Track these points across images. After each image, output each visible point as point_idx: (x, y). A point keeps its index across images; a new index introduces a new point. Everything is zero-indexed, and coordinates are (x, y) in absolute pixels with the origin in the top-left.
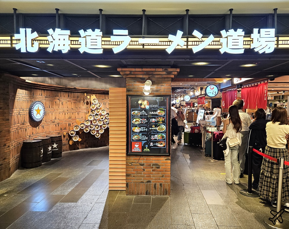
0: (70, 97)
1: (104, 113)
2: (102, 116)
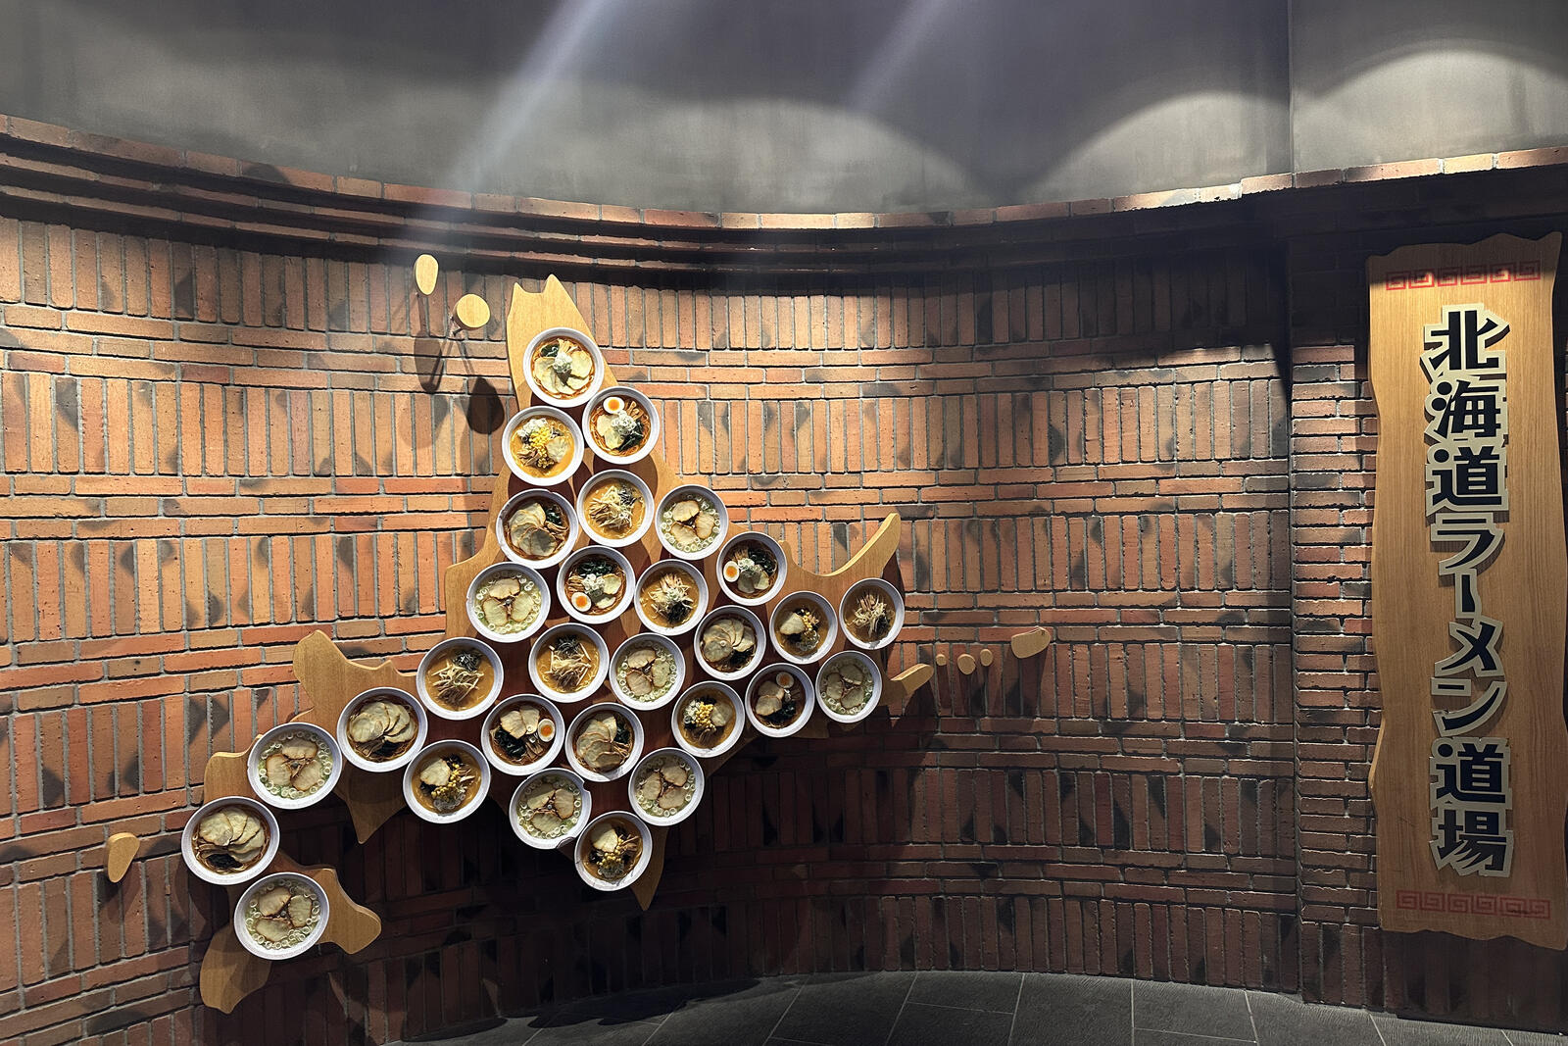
0: (204, 309)
1: (702, 534)
2: (668, 579)
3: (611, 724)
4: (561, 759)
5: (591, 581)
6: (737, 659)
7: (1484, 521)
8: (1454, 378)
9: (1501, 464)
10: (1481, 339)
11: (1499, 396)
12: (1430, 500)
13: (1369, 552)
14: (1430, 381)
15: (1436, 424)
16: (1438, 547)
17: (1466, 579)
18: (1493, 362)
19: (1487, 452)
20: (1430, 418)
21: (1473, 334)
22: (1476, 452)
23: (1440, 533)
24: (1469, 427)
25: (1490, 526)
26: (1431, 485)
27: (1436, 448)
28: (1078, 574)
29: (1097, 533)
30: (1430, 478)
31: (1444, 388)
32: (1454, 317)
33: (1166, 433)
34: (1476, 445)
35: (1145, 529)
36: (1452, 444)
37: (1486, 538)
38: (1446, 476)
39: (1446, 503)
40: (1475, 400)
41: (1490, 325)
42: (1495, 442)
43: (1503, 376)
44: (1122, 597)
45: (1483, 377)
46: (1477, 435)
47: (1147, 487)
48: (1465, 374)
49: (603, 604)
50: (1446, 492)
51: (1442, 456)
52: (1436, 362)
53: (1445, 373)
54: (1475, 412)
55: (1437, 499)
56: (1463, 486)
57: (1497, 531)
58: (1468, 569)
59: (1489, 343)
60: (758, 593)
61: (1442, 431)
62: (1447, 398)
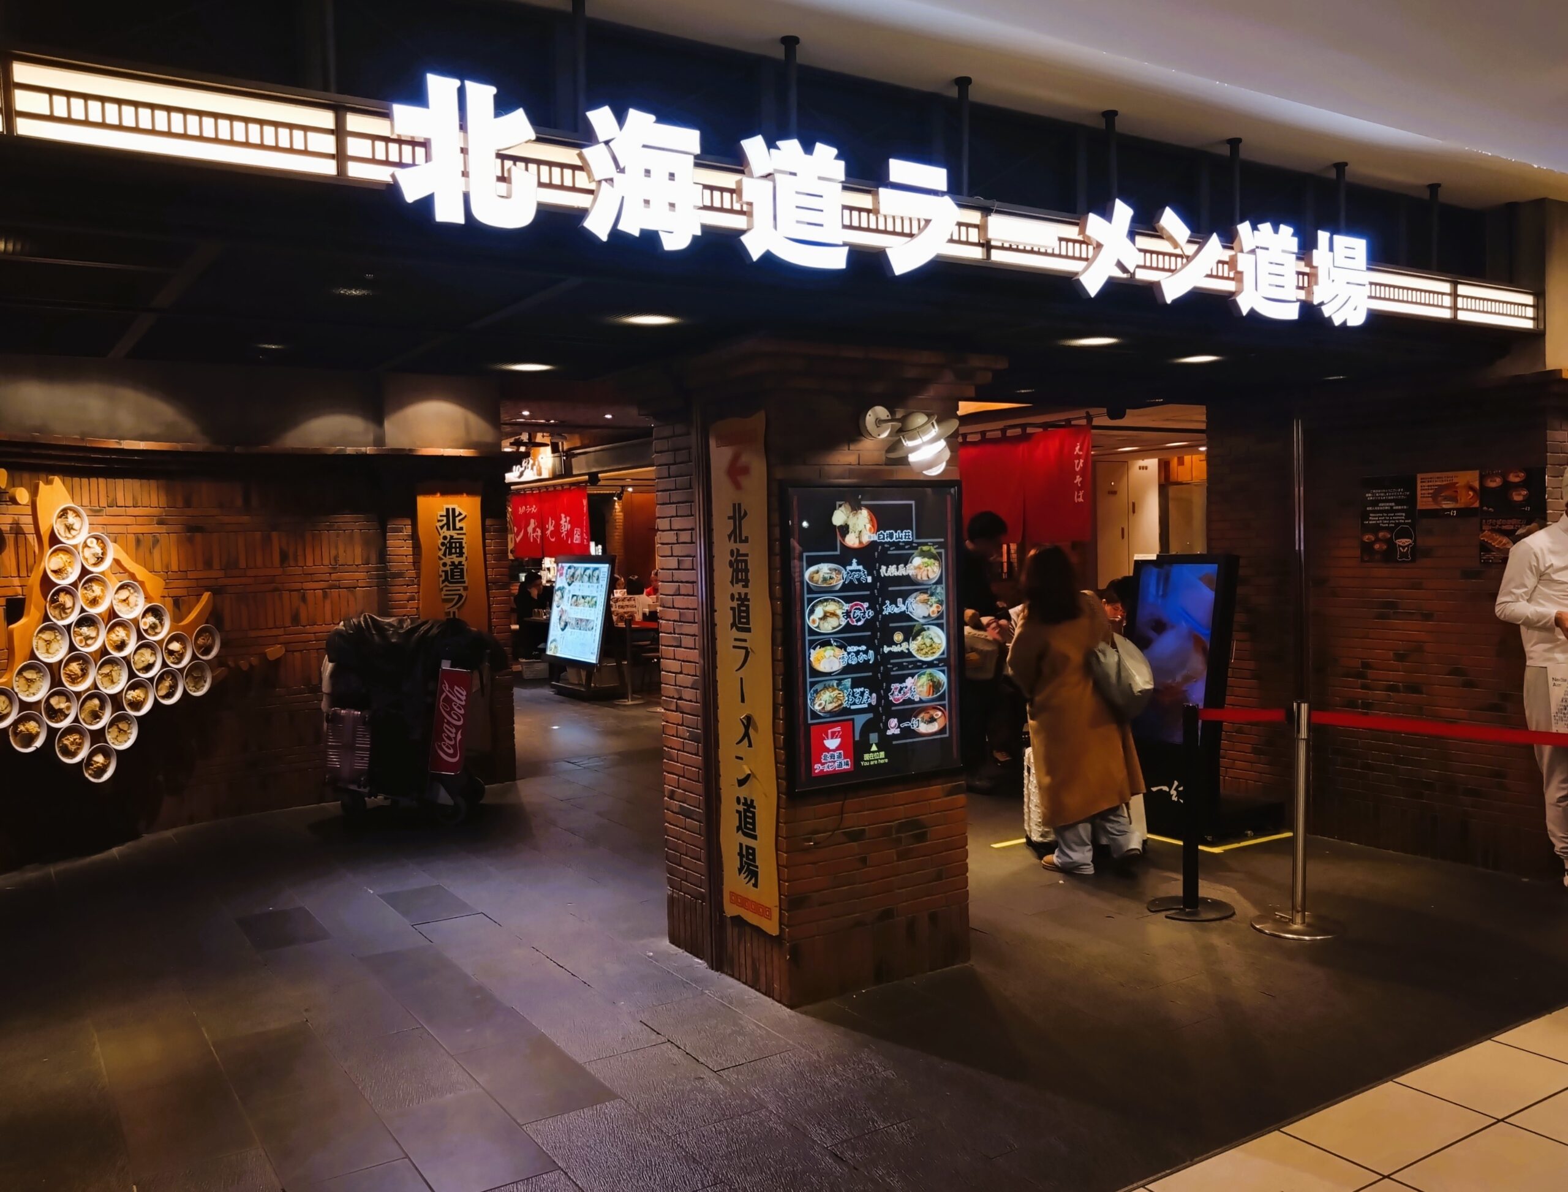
1: (131, 605)
2: (117, 628)
3: (96, 702)
4: (76, 720)
5: (85, 630)
6: (149, 667)
7: (459, 590)
8: (448, 534)
9: (465, 568)
10: (457, 519)
11: (464, 541)
12: (441, 582)
13: (418, 603)
14: (440, 535)
15: (442, 552)
16: (445, 601)
17: (454, 613)
18: (461, 529)
19: (460, 563)
20: (440, 550)
21: (454, 517)
22: (456, 563)
23: (445, 595)
24: (454, 554)
25: (462, 592)
26: (441, 576)
27: (442, 562)
28: (296, 619)
29: (304, 599)
30: (441, 573)
31: (445, 538)
32: (448, 510)
33: (333, 553)
34: (456, 560)
35: (325, 595)
36: (447, 560)
37: (461, 596)
38: (446, 572)
39: (446, 583)
40: (456, 543)
41: (460, 514)
42: (463, 559)
43: (464, 534)
44: (316, 628)
45: (458, 534)
46: (457, 557)
47: (326, 577)
48: (452, 533)
49: (89, 642)
50: (446, 580)
51: (445, 565)
52: (442, 527)
53: (445, 532)
54: (456, 548)
55: (443, 582)
56: (452, 576)
57: (464, 594)
58: (454, 609)
59: (460, 521)
60: (157, 634)
61: (445, 555)
62: (446, 542)
